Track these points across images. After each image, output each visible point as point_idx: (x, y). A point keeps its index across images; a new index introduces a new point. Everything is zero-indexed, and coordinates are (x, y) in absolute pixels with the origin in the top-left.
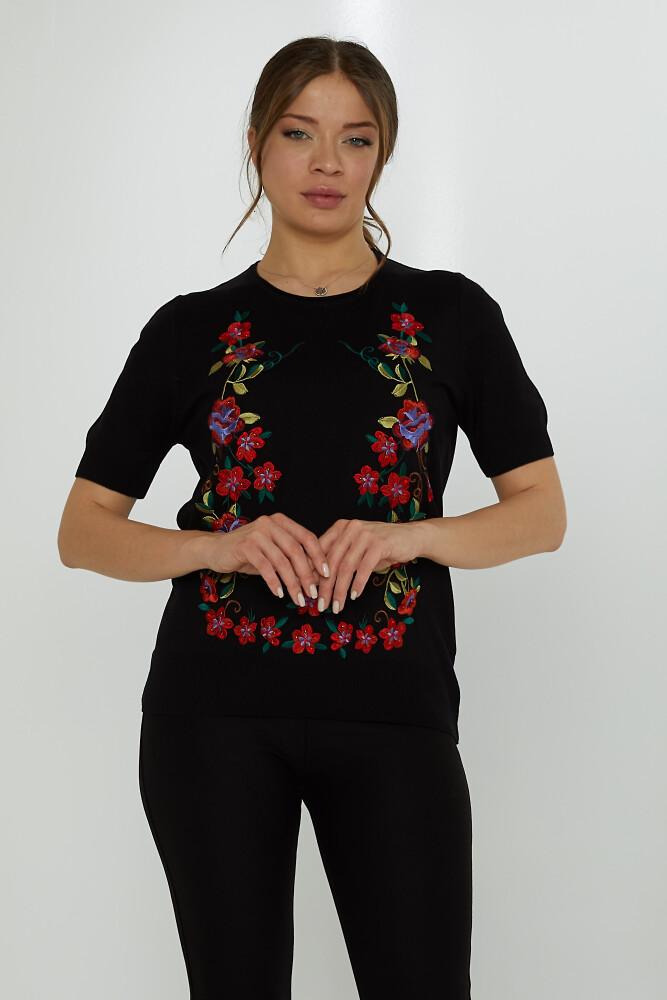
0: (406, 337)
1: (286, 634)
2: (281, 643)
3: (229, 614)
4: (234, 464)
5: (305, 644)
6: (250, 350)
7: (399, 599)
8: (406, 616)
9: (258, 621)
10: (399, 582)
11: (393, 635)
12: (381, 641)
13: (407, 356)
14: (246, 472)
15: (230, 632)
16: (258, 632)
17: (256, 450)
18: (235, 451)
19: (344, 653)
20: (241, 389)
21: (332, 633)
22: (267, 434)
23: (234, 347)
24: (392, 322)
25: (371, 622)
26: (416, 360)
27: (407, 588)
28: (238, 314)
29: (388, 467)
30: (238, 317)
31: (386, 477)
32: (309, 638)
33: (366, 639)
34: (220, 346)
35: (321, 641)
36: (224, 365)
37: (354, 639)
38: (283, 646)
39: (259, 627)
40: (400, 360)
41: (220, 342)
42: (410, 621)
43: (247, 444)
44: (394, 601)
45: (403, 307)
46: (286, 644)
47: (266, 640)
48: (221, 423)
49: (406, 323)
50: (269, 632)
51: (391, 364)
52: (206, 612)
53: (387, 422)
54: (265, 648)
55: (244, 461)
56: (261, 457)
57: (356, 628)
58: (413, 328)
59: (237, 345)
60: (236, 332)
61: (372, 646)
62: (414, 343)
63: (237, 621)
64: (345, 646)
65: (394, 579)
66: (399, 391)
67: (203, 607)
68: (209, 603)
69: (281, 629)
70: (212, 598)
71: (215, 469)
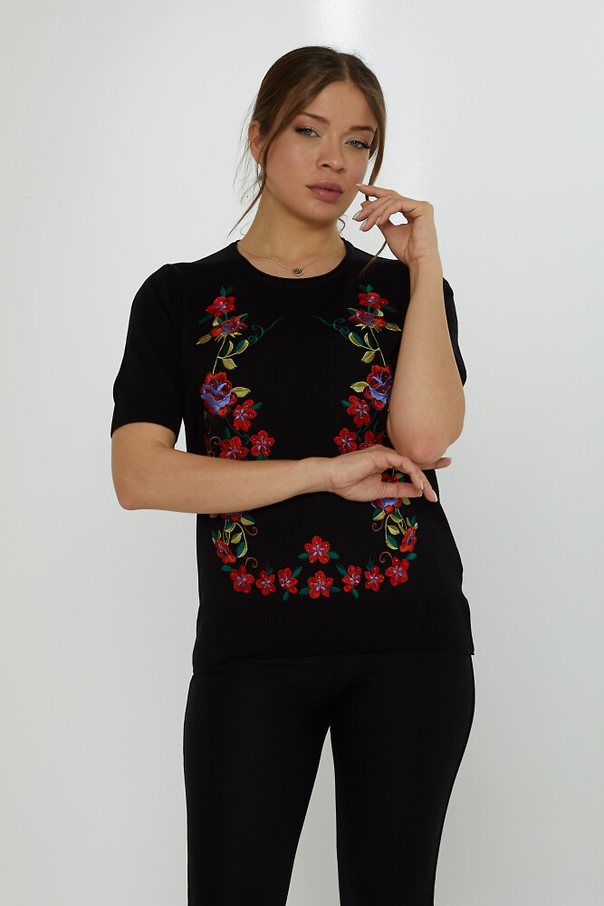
0: (373, 310)
1: (302, 582)
2: (298, 591)
3: (249, 570)
4: (233, 434)
5: (320, 589)
6: (235, 323)
7: (399, 539)
8: (408, 553)
9: (275, 573)
10: (396, 525)
11: (398, 572)
12: (388, 579)
13: (374, 326)
14: (244, 440)
15: (253, 585)
16: (276, 583)
17: (249, 420)
18: (232, 423)
19: (355, 593)
20: (230, 364)
21: (343, 576)
22: (258, 405)
24: (359, 300)
25: (377, 563)
26: (384, 328)
27: (404, 528)
28: (223, 288)
29: (363, 426)
30: (223, 292)
32: (323, 583)
33: (374, 579)
34: (207, 318)
35: (334, 585)
36: (213, 338)
37: (364, 580)
38: (300, 593)
39: (277, 578)
40: (367, 330)
41: (207, 313)
42: (412, 556)
43: (241, 415)
44: (395, 542)
45: (369, 288)
46: (303, 591)
47: (285, 589)
48: (214, 395)
49: (372, 299)
50: (287, 582)
51: (360, 333)
52: (229, 572)
53: (359, 387)
54: (285, 597)
55: (241, 431)
56: (255, 426)
57: (364, 570)
58: (379, 303)
60: (222, 306)
61: (381, 584)
62: (381, 314)
63: (257, 576)
64: (356, 587)
65: (391, 523)
66: (368, 357)
67: (226, 568)
68: (229, 564)
69: (296, 578)
70: (231, 559)
71: (216, 440)
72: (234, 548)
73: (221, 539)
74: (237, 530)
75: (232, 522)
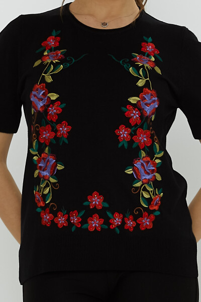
0: (148, 56)
1: (84, 220)
2: (82, 225)
3: (51, 212)
4: (47, 123)
5: (95, 225)
6: (57, 55)
7: (149, 201)
8: (155, 210)
9: (68, 213)
10: (148, 191)
11: (146, 222)
12: (138, 225)
13: (147, 65)
14: (53, 128)
15: (52, 222)
16: (68, 220)
17: (57, 114)
18: (47, 116)
19: (118, 231)
20: (49, 79)
21: (110, 218)
22: (63, 105)
23: (49, 51)
24: (142, 47)
25: (132, 214)
26: (153, 68)
27: (153, 194)
28: (54, 31)
29: (136, 125)
30: (54, 33)
31: (135, 131)
32: (98, 222)
33: (130, 223)
34: (41, 49)
35: (104, 223)
36: (42, 62)
37: (123, 223)
38: (82, 227)
39: (69, 217)
40: (143, 66)
41: (41, 46)
42: (158, 213)
43: (53, 111)
44: (147, 203)
46: (85, 226)
47: (73, 224)
48: (38, 98)
49: (150, 48)
50: (75, 220)
51: (137, 68)
52: (40, 213)
53: (133, 100)
54: (73, 229)
55: (52, 122)
56: (60, 119)
57: (124, 216)
58: (153, 52)
59: (51, 50)
60: (52, 42)
61: (134, 228)
62: (153, 59)
63: (56, 216)
64: (118, 226)
65: (145, 189)
66: (141, 83)
67: (39, 210)
68: (41, 207)
69: (81, 217)
70: (42, 204)
71: (37, 127)
72: (44, 197)
73: (38, 191)
74: (47, 186)
75: (45, 180)
